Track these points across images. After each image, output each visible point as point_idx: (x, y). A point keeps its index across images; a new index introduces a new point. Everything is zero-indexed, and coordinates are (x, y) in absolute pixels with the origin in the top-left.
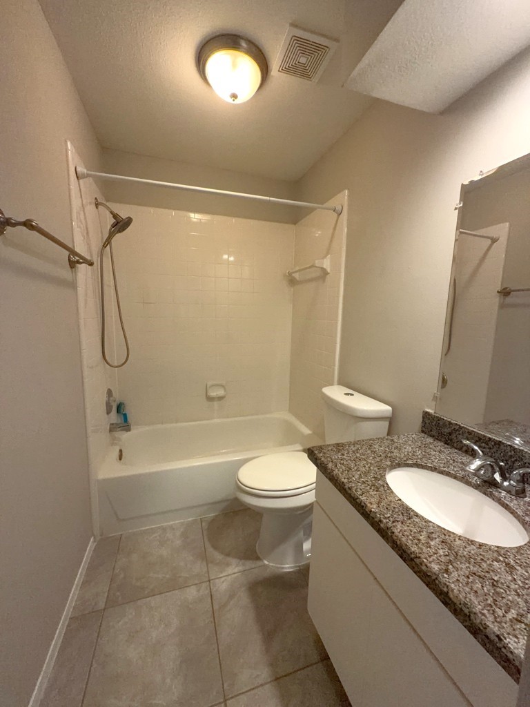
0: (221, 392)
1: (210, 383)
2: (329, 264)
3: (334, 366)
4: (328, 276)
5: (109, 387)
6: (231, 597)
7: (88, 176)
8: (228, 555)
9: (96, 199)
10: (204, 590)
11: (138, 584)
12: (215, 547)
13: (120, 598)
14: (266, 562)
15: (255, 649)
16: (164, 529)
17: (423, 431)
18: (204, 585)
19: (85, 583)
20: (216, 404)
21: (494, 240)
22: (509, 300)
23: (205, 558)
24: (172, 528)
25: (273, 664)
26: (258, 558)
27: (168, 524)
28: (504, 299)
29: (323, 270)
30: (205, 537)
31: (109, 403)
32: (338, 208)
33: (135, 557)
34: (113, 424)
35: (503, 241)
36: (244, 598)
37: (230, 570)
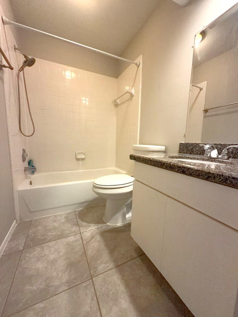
0: (83, 156)
1: (77, 152)
2: (134, 90)
3: (137, 138)
4: (133, 97)
5: (24, 148)
6: (92, 238)
7: (9, 23)
8: (89, 223)
9: (14, 46)
10: (78, 237)
11: (42, 238)
12: (83, 221)
13: (31, 245)
14: (109, 224)
15: (106, 256)
16: (56, 216)
17: (180, 152)
18: (78, 235)
19: (11, 240)
20: (80, 162)
21: (201, 89)
22: (207, 114)
23: (78, 225)
24: (60, 215)
25: (115, 261)
26: (105, 223)
27: (58, 214)
28: (205, 114)
29: (131, 94)
30: (78, 218)
31: (24, 156)
32: (138, 63)
33: (40, 228)
34: (26, 167)
35: (204, 90)
36: (98, 238)
37: (91, 228)
